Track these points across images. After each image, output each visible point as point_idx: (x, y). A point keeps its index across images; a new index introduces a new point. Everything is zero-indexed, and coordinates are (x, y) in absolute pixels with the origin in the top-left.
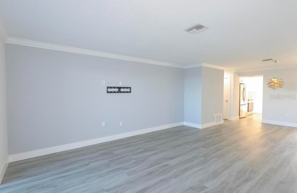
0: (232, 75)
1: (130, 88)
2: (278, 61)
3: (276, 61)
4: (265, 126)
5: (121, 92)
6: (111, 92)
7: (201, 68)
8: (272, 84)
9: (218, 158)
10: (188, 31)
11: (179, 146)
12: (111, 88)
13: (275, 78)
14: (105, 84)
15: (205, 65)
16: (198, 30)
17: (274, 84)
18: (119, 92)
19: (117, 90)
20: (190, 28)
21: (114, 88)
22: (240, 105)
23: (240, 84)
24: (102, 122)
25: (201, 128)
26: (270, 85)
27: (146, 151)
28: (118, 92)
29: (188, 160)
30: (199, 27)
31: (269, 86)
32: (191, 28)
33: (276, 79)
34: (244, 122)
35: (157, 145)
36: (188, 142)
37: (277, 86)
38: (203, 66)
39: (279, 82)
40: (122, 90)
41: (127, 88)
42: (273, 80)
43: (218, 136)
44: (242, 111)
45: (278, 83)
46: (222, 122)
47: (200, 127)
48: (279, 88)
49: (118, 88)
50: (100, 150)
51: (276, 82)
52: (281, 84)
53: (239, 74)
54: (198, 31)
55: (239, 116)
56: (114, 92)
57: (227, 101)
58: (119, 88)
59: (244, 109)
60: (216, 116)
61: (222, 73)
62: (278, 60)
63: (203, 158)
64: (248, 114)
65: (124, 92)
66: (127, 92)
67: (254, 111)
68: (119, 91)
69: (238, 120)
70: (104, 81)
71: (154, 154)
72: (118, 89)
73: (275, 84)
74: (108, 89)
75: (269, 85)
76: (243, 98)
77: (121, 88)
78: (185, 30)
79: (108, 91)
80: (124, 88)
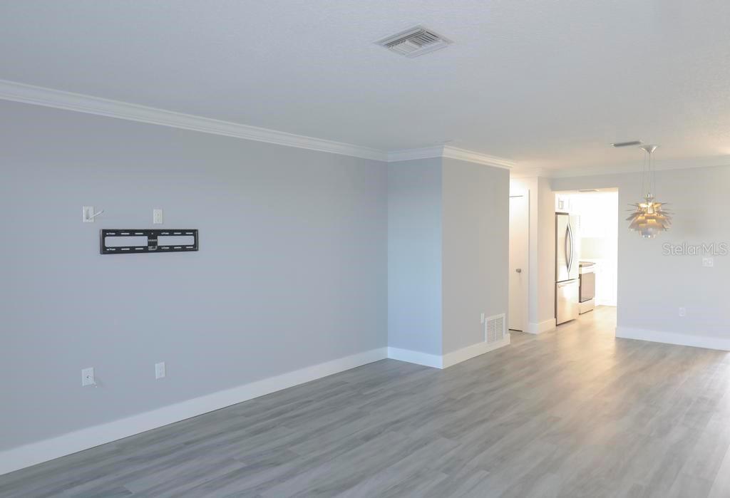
0: (534, 187)
1: (194, 233)
2: (654, 148)
3: (649, 149)
4: (627, 346)
5: (160, 250)
6: (118, 250)
7: (439, 160)
8: (640, 218)
9: (488, 471)
10: (390, 45)
11: (367, 438)
12: (118, 233)
13: (648, 200)
14: (92, 218)
15: (450, 152)
16: (420, 45)
17: (644, 218)
18: (150, 248)
19: (143, 241)
20: (395, 36)
21: (132, 233)
22: (556, 282)
23: (557, 213)
24: (83, 371)
25: (441, 367)
26: (634, 221)
27: (253, 467)
28: (145, 250)
29: (396, 487)
30: (422, 37)
31: (632, 226)
32: (399, 38)
33: (650, 204)
34: (570, 338)
35: (293, 443)
36: (397, 422)
37: (653, 226)
38: (444, 156)
39: (659, 212)
40: (162, 241)
41: (183, 232)
42: (643, 205)
43: (492, 390)
44: (563, 300)
45: (655, 215)
46: (506, 340)
47: (437, 362)
48: (659, 232)
49: (146, 233)
50: (72, 485)
51: (650, 212)
52: (663, 220)
53: (553, 182)
54: (421, 49)
55: (556, 317)
56: (133, 250)
57: (519, 271)
58: (152, 234)
59: (569, 292)
60: (489, 322)
61: (502, 178)
62: (656, 145)
63: (445, 476)
64: (580, 311)
65: (172, 249)
66: (184, 248)
67: (598, 300)
68: (150, 244)
69: (550, 332)
70: (91, 209)
71: (281, 479)
72: (147, 237)
73: (647, 218)
74: (107, 238)
75: (632, 221)
76: (564, 259)
77: (159, 233)
78: (380, 43)
79: (106, 246)
80: (171, 232)
